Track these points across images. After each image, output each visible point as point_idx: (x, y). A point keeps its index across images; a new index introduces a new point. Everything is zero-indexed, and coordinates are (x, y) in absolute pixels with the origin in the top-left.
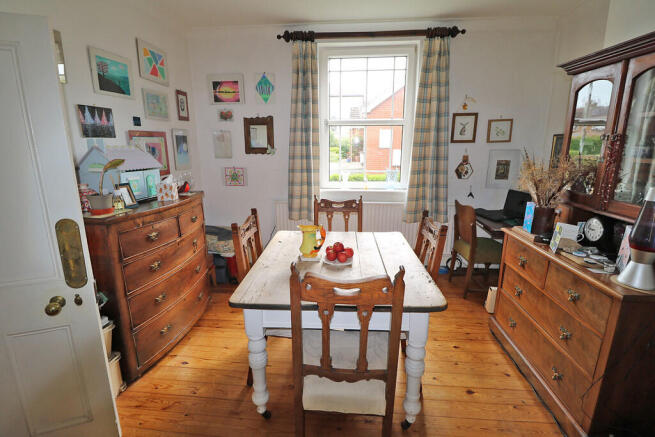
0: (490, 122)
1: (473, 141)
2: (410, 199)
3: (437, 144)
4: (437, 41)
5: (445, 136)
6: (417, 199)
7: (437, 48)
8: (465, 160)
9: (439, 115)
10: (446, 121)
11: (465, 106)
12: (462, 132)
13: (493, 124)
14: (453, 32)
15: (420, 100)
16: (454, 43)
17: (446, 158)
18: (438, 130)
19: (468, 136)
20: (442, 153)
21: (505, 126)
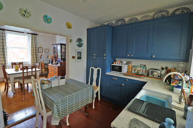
0: (45, 49)
1: (42, 52)
2: (31, 63)
3: (36, 53)
4: (34, 36)
5: (37, 51)
6: (33, 63)
7: (34, 37)
8: (41, 55)
9: (35, 48)
10: (37, 49)
11: (40, 46)
12: (40, 51)
13: (46, 50)
14: (37, 35)
15: (31, 45)
16: (37, 36)
17: (38, 55)
18: (36, 50)
19: (41, 51)
20: (37, 54)
21: (48, 50)
